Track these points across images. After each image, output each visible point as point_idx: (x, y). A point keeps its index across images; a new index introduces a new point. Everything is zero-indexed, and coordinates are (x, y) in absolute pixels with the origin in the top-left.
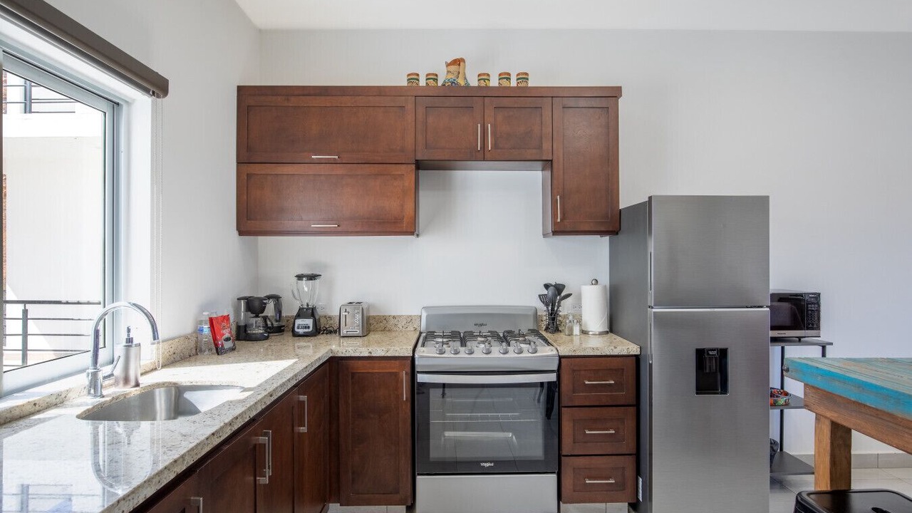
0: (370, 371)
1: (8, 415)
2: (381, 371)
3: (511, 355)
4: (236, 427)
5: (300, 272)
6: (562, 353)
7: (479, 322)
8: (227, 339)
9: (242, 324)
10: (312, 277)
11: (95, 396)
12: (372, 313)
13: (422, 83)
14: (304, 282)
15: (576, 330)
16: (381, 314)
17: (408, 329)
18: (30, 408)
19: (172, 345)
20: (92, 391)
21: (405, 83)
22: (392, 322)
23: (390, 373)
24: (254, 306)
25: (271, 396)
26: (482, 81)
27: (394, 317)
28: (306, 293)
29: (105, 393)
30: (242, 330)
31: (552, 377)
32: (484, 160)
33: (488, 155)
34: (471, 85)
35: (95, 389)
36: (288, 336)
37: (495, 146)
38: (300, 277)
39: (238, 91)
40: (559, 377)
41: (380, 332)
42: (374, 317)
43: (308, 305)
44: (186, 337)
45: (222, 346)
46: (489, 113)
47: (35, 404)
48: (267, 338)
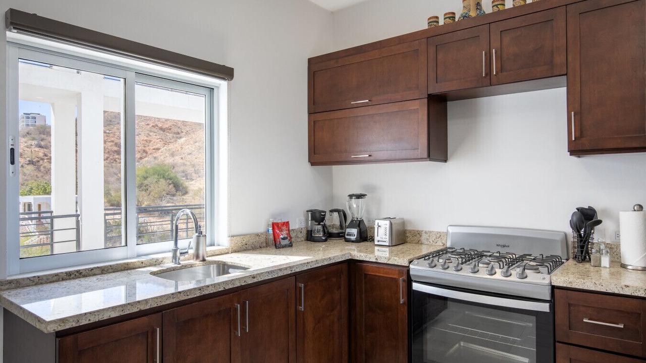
0: (377, 274)
1: (126, 266)
2: (386, 276)
3: (514, 277)
4: (207, 292)
5: (351, 193)
6: (555, 284)
7: (502, 243)
8: (284, 239)
9: (309, 229)
10: (359, 196)
11: (176, 263)
12: (409, 228)
13: (441, 22)
14: (354, 200)
15: (605, 261)
16: (416, 229)
17: (438, 244)
18: (138, 264)
19: (244, 239)
20: (174, 261)
21: (426, 27)
22: (424, 236)
23: (392, 278)
24: (317, 217)
25: (254, 278)
26: (495, 8)
27: (426, 233)
28: (356, 209)
29: (181, 263)
30: (310, 232)
31: (545, 307)
32: (491, 85)
33: (494, 80)
34: (487, 12)
35: (175, 259)
36: (342, 241)
37: (501, 70)
38: (351, 196)
39: (309, 62)
40: (553, 307)
41: (414, 245)
42: (410, 231)
43: (357, 219)
44: (258, 235)
45: (280, 243)
46: (495, 38)
47: (142, 263)
48: (326, 240)
